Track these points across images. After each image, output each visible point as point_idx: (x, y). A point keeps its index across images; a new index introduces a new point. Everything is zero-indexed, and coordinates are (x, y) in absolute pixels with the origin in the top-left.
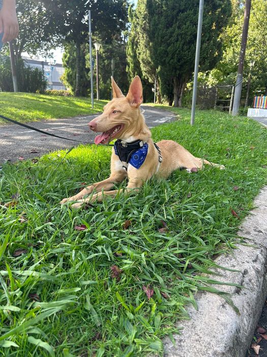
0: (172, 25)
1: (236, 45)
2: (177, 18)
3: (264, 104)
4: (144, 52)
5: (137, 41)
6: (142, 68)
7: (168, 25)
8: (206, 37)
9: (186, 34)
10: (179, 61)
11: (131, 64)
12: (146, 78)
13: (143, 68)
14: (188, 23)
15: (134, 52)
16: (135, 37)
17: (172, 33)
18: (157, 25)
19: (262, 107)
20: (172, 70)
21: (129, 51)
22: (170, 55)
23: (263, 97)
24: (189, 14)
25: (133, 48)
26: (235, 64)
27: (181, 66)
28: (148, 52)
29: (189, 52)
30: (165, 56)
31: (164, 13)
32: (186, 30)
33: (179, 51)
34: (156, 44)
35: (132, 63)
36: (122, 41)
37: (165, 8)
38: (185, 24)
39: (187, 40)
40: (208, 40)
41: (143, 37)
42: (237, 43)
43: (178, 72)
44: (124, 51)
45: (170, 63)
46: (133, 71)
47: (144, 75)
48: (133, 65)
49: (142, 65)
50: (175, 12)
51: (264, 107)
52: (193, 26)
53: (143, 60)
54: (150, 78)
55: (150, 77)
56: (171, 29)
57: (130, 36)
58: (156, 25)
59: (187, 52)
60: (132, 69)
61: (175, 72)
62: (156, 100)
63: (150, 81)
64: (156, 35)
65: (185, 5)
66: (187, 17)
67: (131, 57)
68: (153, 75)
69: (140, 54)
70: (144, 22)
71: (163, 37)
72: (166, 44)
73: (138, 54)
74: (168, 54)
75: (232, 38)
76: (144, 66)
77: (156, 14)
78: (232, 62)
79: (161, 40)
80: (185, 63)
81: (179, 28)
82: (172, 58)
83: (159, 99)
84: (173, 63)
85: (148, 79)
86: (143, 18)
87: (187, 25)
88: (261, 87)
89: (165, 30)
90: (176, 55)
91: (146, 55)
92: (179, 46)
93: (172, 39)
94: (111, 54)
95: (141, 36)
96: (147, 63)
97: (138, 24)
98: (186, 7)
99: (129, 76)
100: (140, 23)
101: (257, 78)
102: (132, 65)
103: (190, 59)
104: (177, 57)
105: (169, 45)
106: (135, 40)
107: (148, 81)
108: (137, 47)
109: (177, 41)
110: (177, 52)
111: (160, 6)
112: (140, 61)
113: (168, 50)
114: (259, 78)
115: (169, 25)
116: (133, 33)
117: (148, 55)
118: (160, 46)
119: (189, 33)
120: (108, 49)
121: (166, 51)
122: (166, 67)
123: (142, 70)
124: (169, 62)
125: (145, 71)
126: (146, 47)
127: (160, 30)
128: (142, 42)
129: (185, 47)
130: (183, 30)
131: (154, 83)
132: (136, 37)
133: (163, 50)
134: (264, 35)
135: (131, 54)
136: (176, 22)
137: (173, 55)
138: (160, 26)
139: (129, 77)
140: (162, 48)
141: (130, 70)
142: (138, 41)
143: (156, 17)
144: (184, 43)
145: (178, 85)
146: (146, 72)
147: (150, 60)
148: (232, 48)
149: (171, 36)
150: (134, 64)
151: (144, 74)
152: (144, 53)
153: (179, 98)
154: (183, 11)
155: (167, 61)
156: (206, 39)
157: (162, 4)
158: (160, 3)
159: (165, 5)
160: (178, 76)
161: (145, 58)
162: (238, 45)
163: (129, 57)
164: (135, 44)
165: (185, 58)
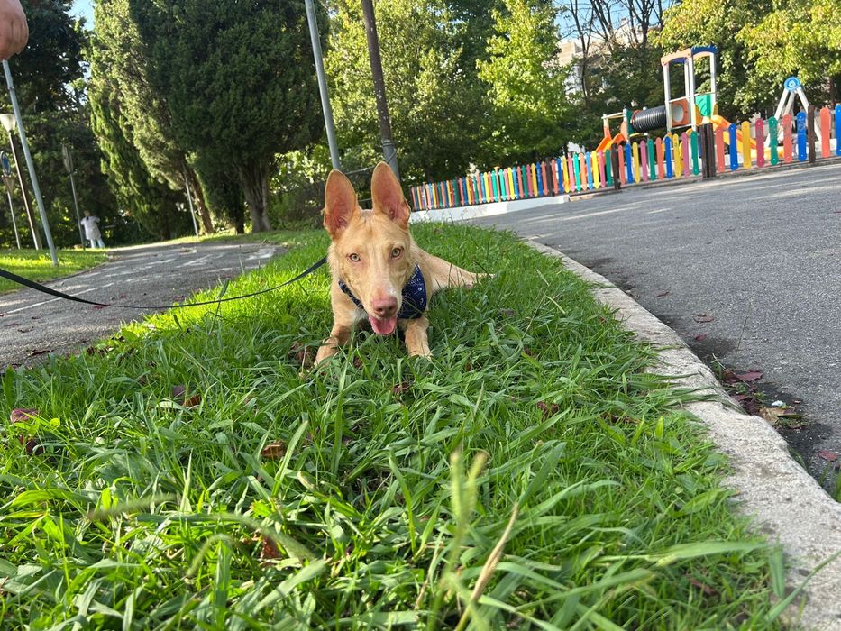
0: (206, 56)
1: (344, 91)
2: (213, 42)
3: (432, 200)
4: (142, 123)
5: (115, 100)
6: (145, 159)
7: (196, 58)
8: (289, 76)
9: (243, 72)
10: (242, 131)
11: (111, 155)
12: (160, 181)
13: (149, 160)
14: (243, 50)
15: (115, 126)
16: (106, 92)
17: (211, 73)
18: (170, 58)
19: (430, 207)
20: (231, 153)
21: (99, 123)
22: (219, 121)
23: (427, 187)
24: (240, 32)
25: (107, 116)
26: (352, 128)
27: (250, 141)
28: (152, 121)
29: (260, 109)
30: (207, 122)
31: (181, 33)
32: (243, 65)
33: (238, 110)
34: (176, 100)
35: (113, 151)
36: (70, 103)
37: (180, 21)
38: (238, 53)
39: (250, 86)
40: (294, 82)
41: (130, 89)
42: (346, 87)
43: (245, 155)
44: (83, 127)
45: (223, 136)
46: (120, 171)
47: (153, 175)
48: (117, 157)
49: (143, 153)
50: (207, 29)
51: (435, 206)
52: (256, 56)
53: (143, 141)
54: (171, 182)
55: (171, 177)
56: (206, 66)
57: (94, 91)
58: (166, 58)
59: (256, 109)
60: (117, 166)
61: (239, 155)
62: (199, 228)
63: (172, 188)
64: (172, 80)
65: (227, 13)
66: (236, 39)
67: (108, 137)
68: (177, 172)
69: (130, 128)
70: (125, 56)
71: (191, 84)
72: (201, 97)
73: (124, 130)
74: (212, 118)
75: (333, 77)
76: (150, 155)
77: (162, 35)
78: (345, 126)
79: (188, 90)
80: (256, 133)
81: (224, 60)
82: (225, 127)
83: (205, 224)
84: (228, 136)
85: (167, 182)
86: (121, 46)
87: (242, 54)
88: (417, 167)
89: (193, 66)
90: (232, 118)
91: (148, 130)
92: (235, 99)
93: (215, 85)
94: (49, 138)
95: (124, 86)
96: (156, 147)
97: (109, 60)
98: (230, 16)
99: (113, 181)
100: (116, 58)
101: (404, 151)
102: (113, 157)
103: (267, 124)
104: (236, 122)
105: (210, 99)
106: (111, 98)
107: (169, 188)
108: (118, 114)
109: (228, 89)
110: (234, 111)
111: (166, 18)
112: (137, 144)
113: (210, 110)
114: (409, 152)
115: (199, 56)
116: (99, 83)
117: (153, 127)
118: (190, 104)
119: (251, 70)
120: (38, 125)
121: (208, 113)
122: (215, 147)
123: (147, 163)
124: (219, 136)
125: (154, 166)
126: (143, 110)
127: (181, 68)
128: (131, 102)
129: (250, 101)
130: (235, 66)
131: (185, 190)
132: (111, 90)
133: (199, 110)
134: (393, 68)
135: (107, 131)
136: (215, 50)
137: (226, 118)
138: (178, 60)
139: (113, 186)
140: (193, 106)
141: (113, 169)
142: (120, 98)
143: (164, 42)
144: (245, 91)
145: (251, 185)
146: (157, 167)
147: (161, 138)
148: (337, 98)
149: (210, 81)
150: (121, 153)
151: (153, 173)
152: (142, 127)
153: (260, 211)
154: (224, 26)
155: (214, 133)
156: (292, 80)
157: (171, 13)
158: (165, 10)
159: (179, 14)
160: (246, 163)
161: (148, 135)
162: (349, 90)
163: (101, 138)
164: (110, 106)
165: (255, 122)
